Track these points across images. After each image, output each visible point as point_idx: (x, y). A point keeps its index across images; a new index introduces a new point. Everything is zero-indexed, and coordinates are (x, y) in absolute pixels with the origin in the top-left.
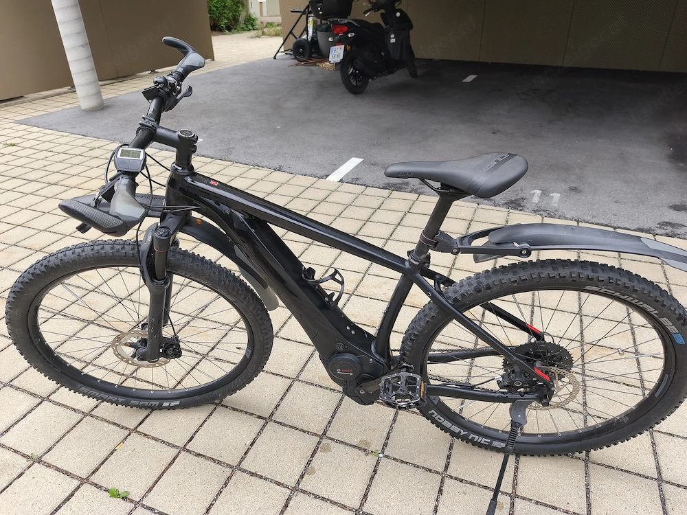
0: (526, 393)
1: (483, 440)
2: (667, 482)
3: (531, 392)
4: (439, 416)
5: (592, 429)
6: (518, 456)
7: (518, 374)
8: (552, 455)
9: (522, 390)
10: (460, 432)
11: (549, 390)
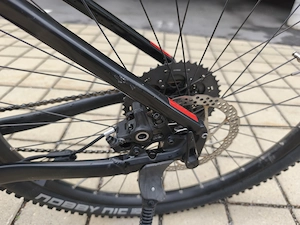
0: (159, 150)
1: (121, 211)
2: (295, 207)
3: (168, 147)
4: (54, 199)
5: (235, 174)
6: (161, 216)
7: (140, 118)
8: (195, 208)
9: (154, 146)
10: (89, 209)
11: (198, 138)
